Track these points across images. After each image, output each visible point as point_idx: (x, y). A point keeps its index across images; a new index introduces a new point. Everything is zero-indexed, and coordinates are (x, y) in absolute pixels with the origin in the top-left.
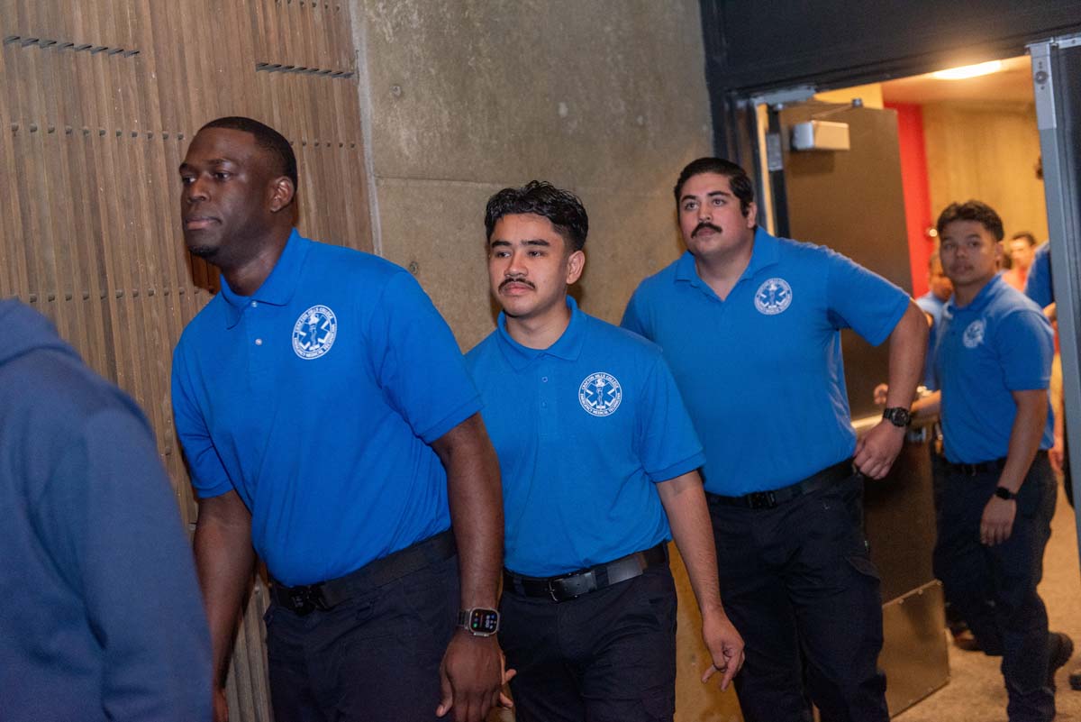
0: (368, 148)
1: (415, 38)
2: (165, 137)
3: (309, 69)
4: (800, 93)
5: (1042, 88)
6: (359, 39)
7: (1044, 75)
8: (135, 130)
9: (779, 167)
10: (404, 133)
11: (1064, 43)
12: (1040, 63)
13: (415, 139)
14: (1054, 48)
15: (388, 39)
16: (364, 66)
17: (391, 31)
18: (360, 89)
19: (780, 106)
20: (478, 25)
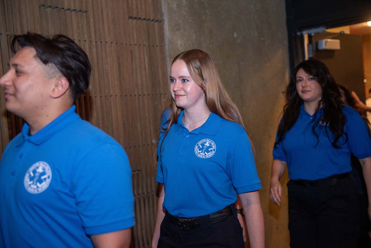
0: (167, 47)
1: (184, 8)
2: (96, 42)
3: (147, 19)
4: (320, 30)
6: (164, 9)
8: (85, 39)
9: (311, 56)
10: (179, 42)
13: (183, 44)
15: (174, 9)
16: (166, 18)
17: (176, 6)
18: (164, 27)
19: (313, 34)
20: (206, 4)
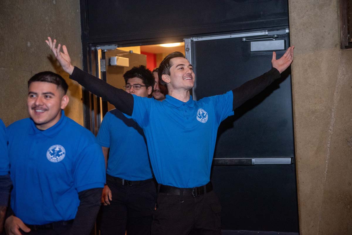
4: (113, 47)
5: (188, 53)
7: (189, 49)
11: (195, 39)
12: (187, 45)
14: (192, 41)
19: (106, 51)
